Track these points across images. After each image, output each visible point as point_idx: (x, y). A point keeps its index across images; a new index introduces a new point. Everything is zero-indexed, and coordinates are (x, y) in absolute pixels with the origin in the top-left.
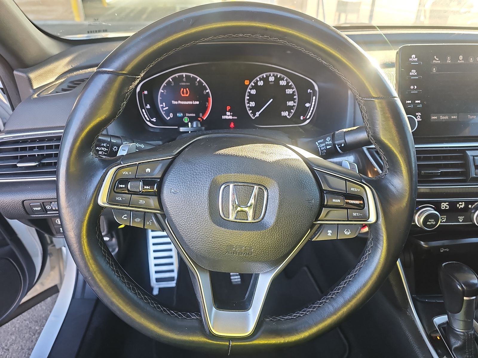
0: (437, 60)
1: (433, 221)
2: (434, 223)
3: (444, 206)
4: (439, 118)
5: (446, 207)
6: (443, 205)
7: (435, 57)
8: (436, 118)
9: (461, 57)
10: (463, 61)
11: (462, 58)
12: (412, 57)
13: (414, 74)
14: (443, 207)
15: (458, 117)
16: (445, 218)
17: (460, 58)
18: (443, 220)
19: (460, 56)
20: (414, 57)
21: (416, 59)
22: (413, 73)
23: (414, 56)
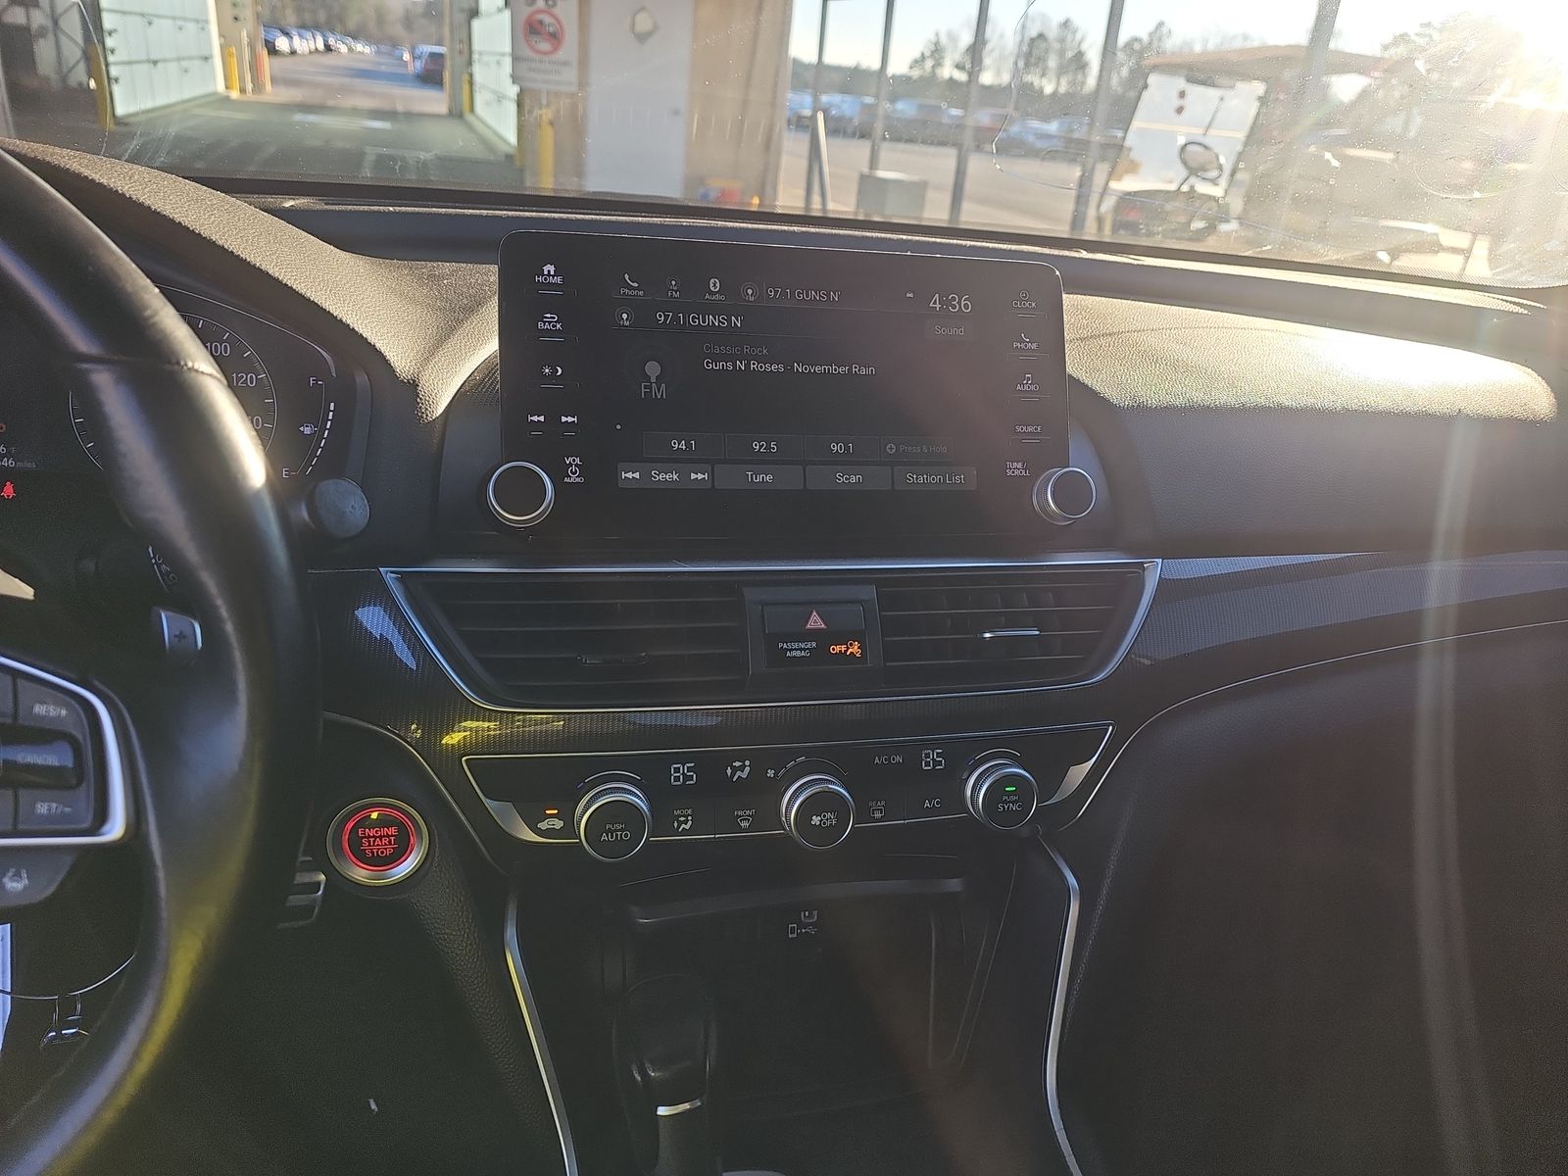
0: (634, 289)
1: (622, 830)
2: (626, 835)
3: (681, 773)
4: (648, 476)
5: (687, 778)
6: (677, 770)
7: (627, 276)
8: (637, 475)
9: (715, 285)
10: (723, 298)
11: (718, 285)
12: (546, 273)
13: (554, 326)
14: (677, 779)
15: (712, 476)
16: (690, 818)
17: (711, 285)
18: (683, 826)
19: (712, 281)
20: (552, 273)
21: (558, 280)
22: (550, 323)
23: (549, 268)
